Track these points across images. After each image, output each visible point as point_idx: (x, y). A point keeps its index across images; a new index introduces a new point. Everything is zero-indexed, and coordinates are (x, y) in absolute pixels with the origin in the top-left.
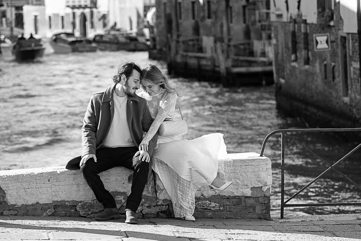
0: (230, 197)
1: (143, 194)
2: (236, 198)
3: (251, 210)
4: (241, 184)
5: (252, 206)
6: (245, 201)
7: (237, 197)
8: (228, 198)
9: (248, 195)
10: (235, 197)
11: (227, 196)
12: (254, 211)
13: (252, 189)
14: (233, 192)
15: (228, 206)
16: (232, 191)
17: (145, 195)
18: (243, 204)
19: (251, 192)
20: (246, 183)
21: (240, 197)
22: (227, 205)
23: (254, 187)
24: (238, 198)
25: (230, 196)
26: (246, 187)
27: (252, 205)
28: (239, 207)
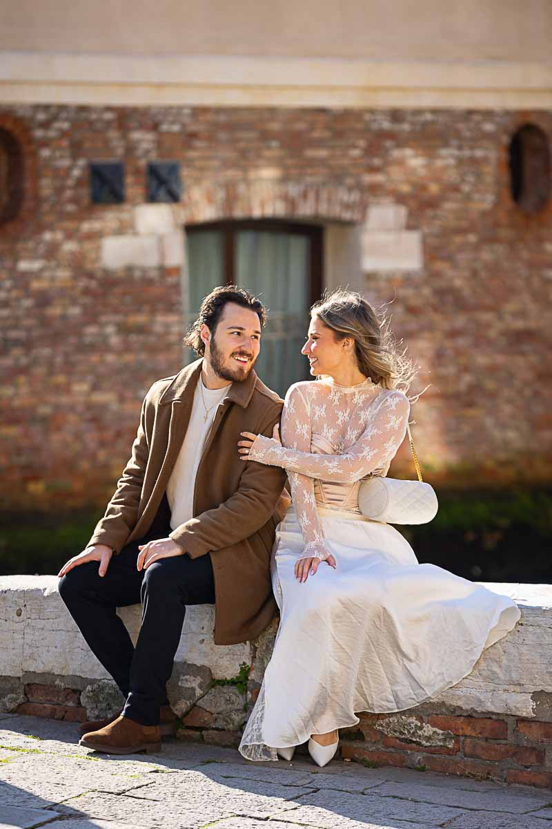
0: (474, 715)
1: (249, 678)
2: (490, 718)
3: (533, 759)
4: (501, 676)
5: (534, 749)
6: (518, 731)
7: (494, 717)
8: (470, 716)
9: (524, 714)
10: (488, 715)
11: (467, 710)
12: (538, 764)
13: (537, 696)
14: (480, 701)
15: (469, 740)
16: (478, 694)
17: (253, 680)
18: (511, 739)
19: (532, 704)
20: (515, 676)
21: (501, 718)
22: (466, 736)
23: (542, 691)
24: (497, 720)
25: (476, 712)
26: (518, 689)
27: (535, 745)
28: (498, 747)
